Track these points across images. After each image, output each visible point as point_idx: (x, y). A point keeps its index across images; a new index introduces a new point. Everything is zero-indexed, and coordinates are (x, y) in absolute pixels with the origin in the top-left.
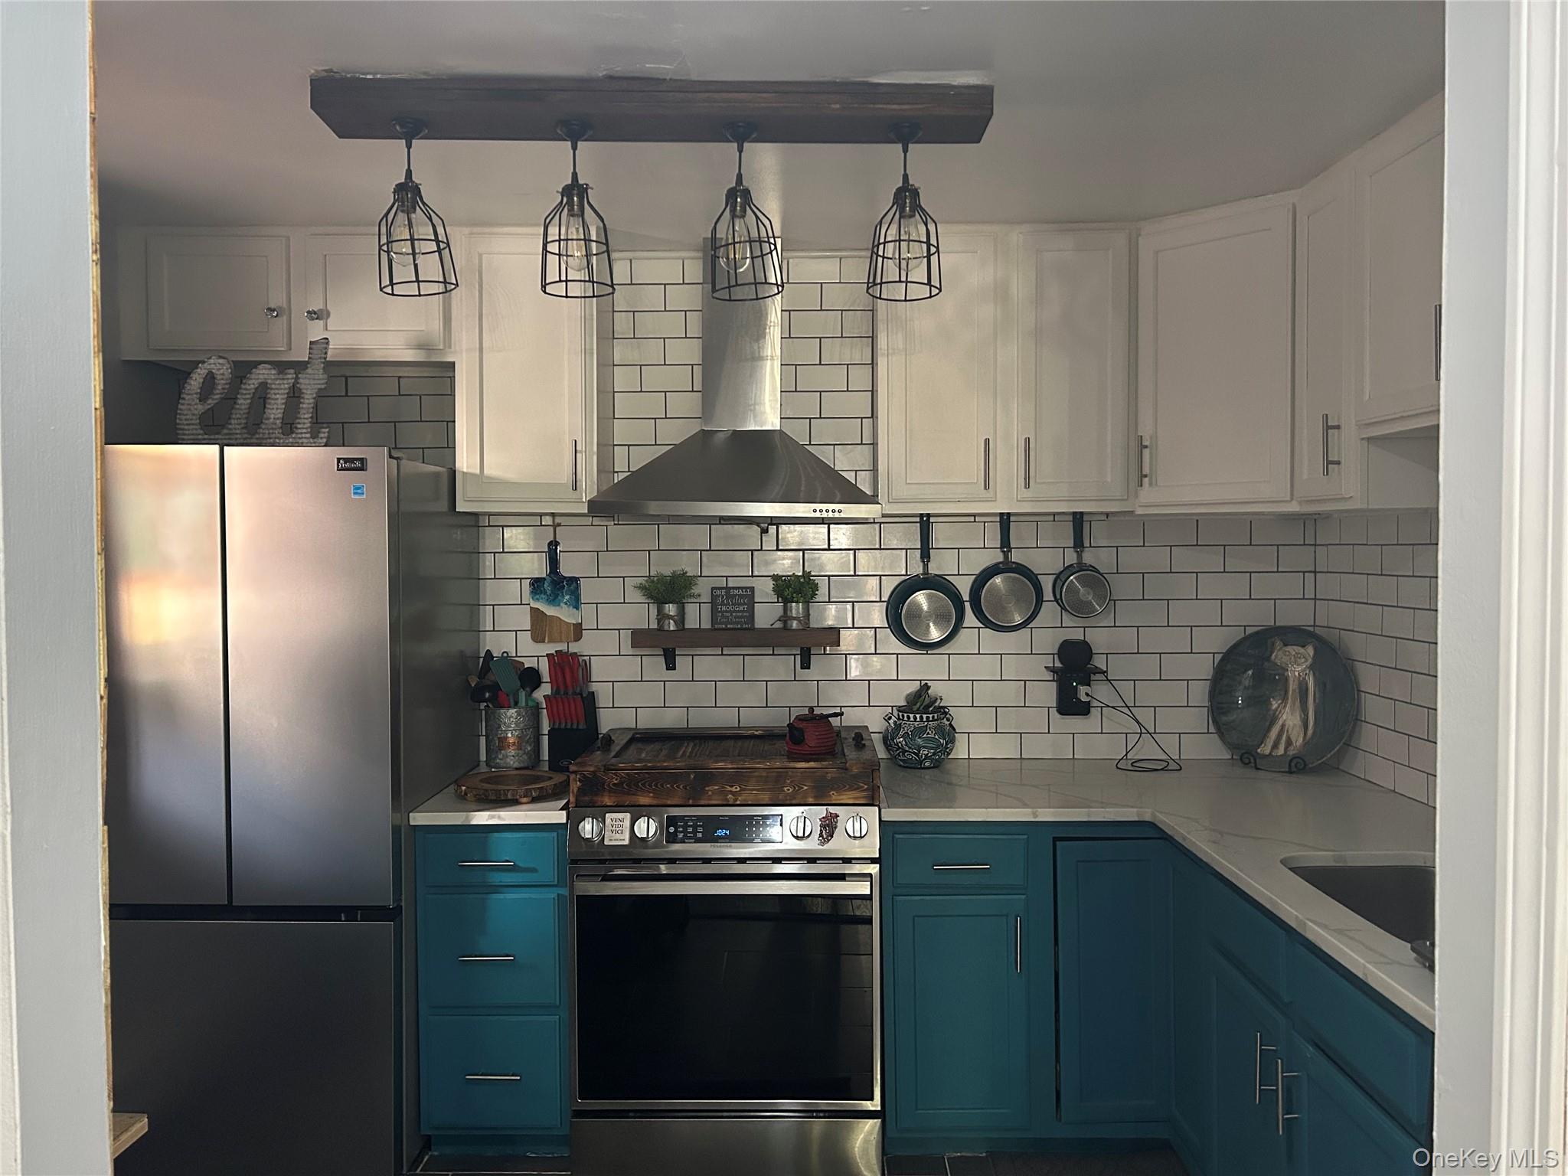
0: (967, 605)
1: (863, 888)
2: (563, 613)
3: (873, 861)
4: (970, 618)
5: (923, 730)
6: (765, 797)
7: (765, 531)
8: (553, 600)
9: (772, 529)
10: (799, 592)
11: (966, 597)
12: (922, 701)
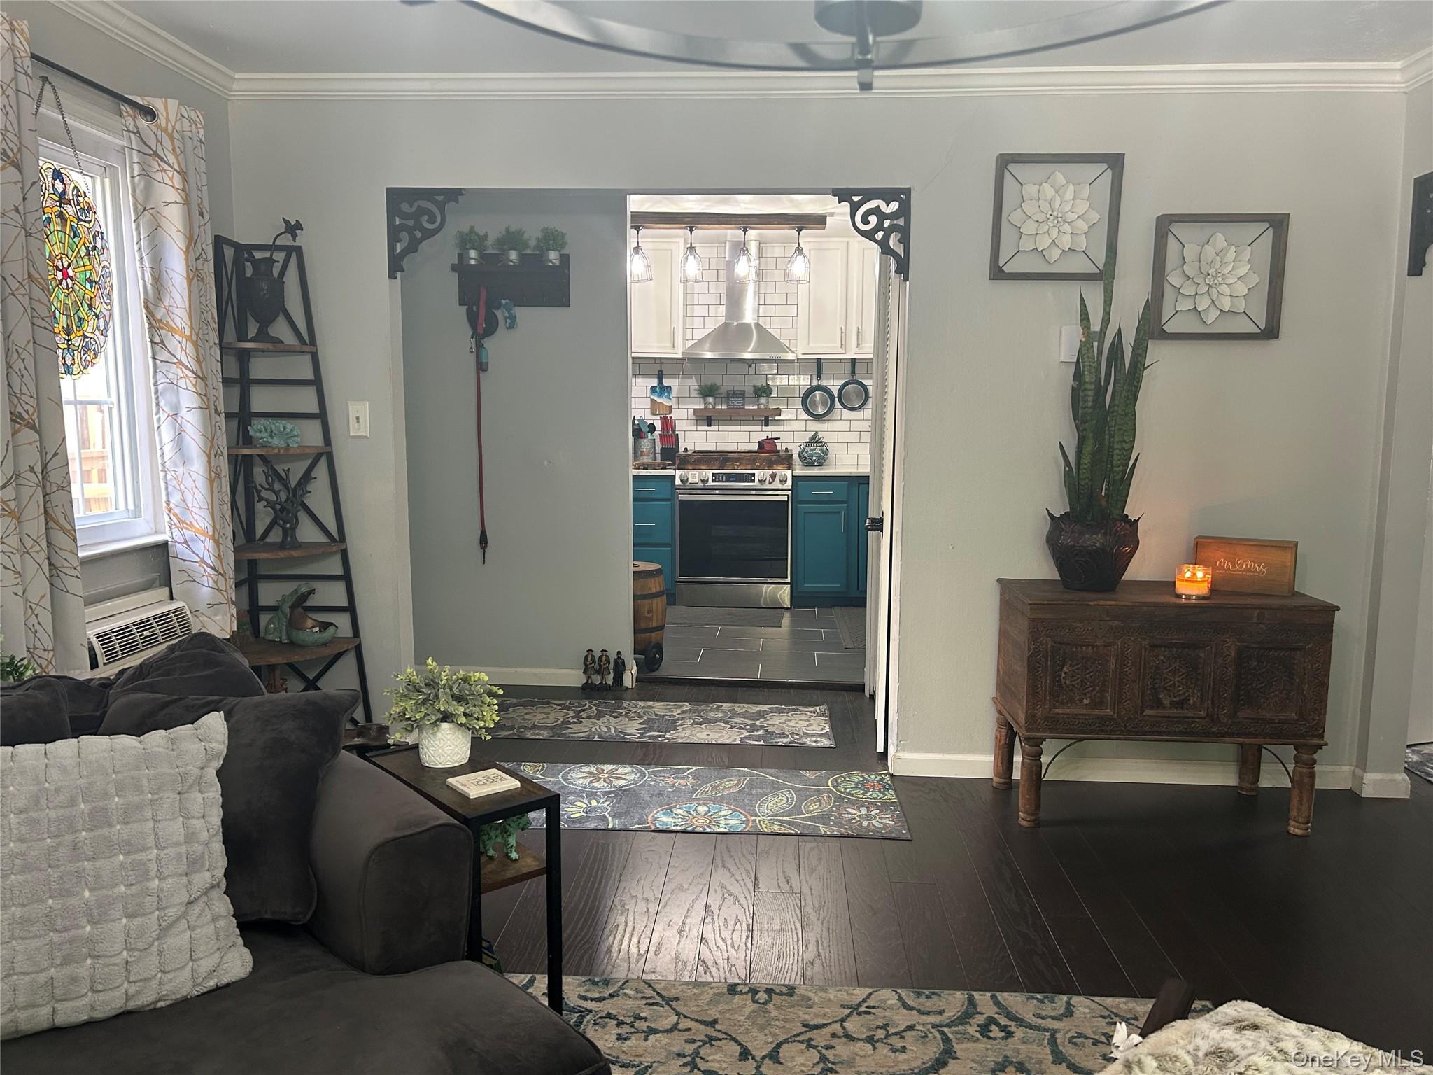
0: (836, 399)
1: (785, 499)
2: (663, 401)
3: (789, 490)
4: (838, 404)
5: (815, 449)
6: (749, 466)
7: (750, 366)
8: (660, 396)
9: (753, 365)
10: (764, 392)
11: (836, 395)
12: (814, 440)
